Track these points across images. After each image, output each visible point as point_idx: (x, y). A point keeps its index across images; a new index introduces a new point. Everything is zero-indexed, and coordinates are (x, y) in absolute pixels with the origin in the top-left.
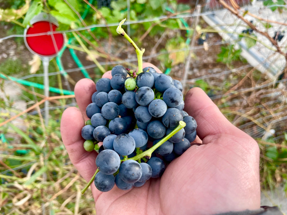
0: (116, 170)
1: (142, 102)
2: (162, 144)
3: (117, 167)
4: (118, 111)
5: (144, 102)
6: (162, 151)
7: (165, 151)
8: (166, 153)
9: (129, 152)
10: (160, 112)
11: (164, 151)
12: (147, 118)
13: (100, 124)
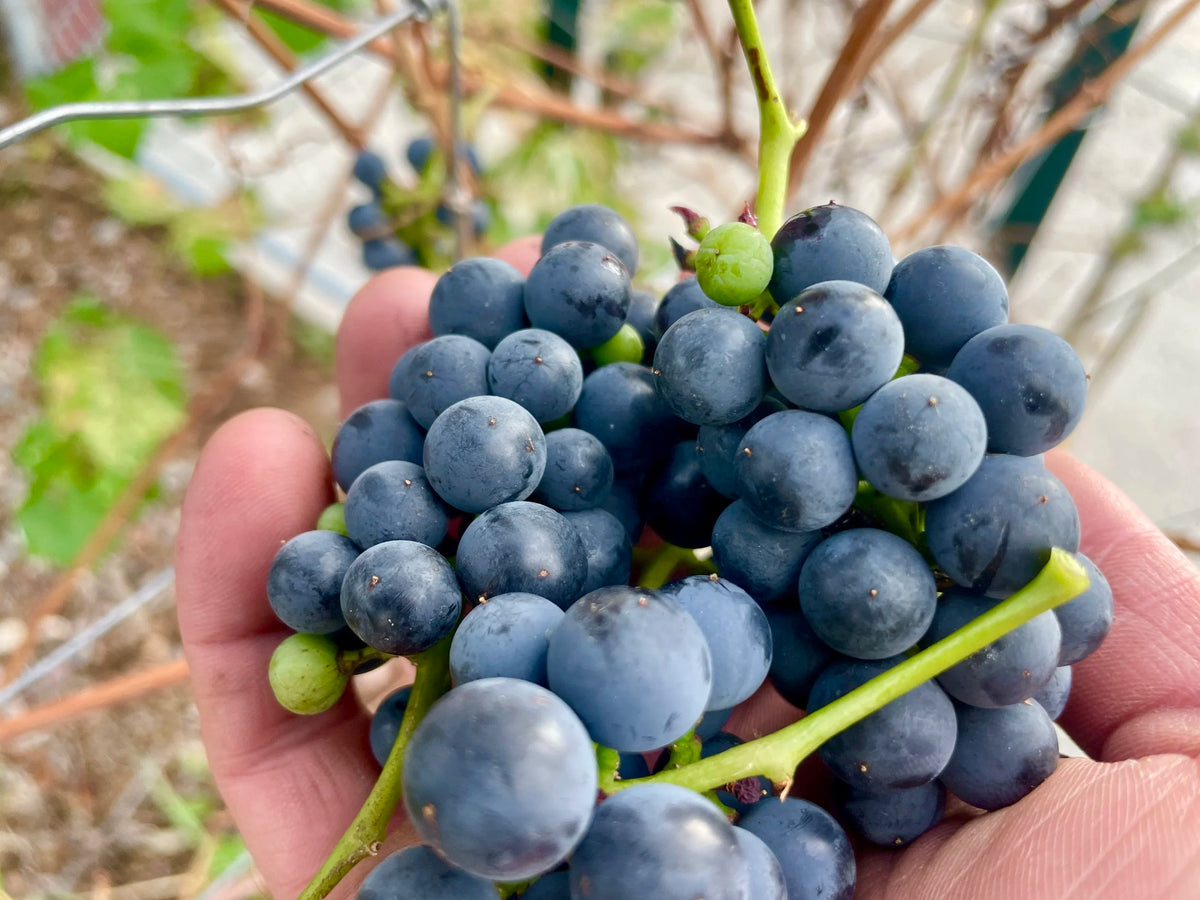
0: (567, 846)
1: (828, 368)
2: (885, 700)
3: (571, 829)
4: (533, 457)
5: (841, 375)
6: (897, 749)
7: (913, 752)
8: (915, 773)
9: (669, 724)
10: (954, 460)
11: (905, 752)
12: (835, 493)
13: (403, 528)
